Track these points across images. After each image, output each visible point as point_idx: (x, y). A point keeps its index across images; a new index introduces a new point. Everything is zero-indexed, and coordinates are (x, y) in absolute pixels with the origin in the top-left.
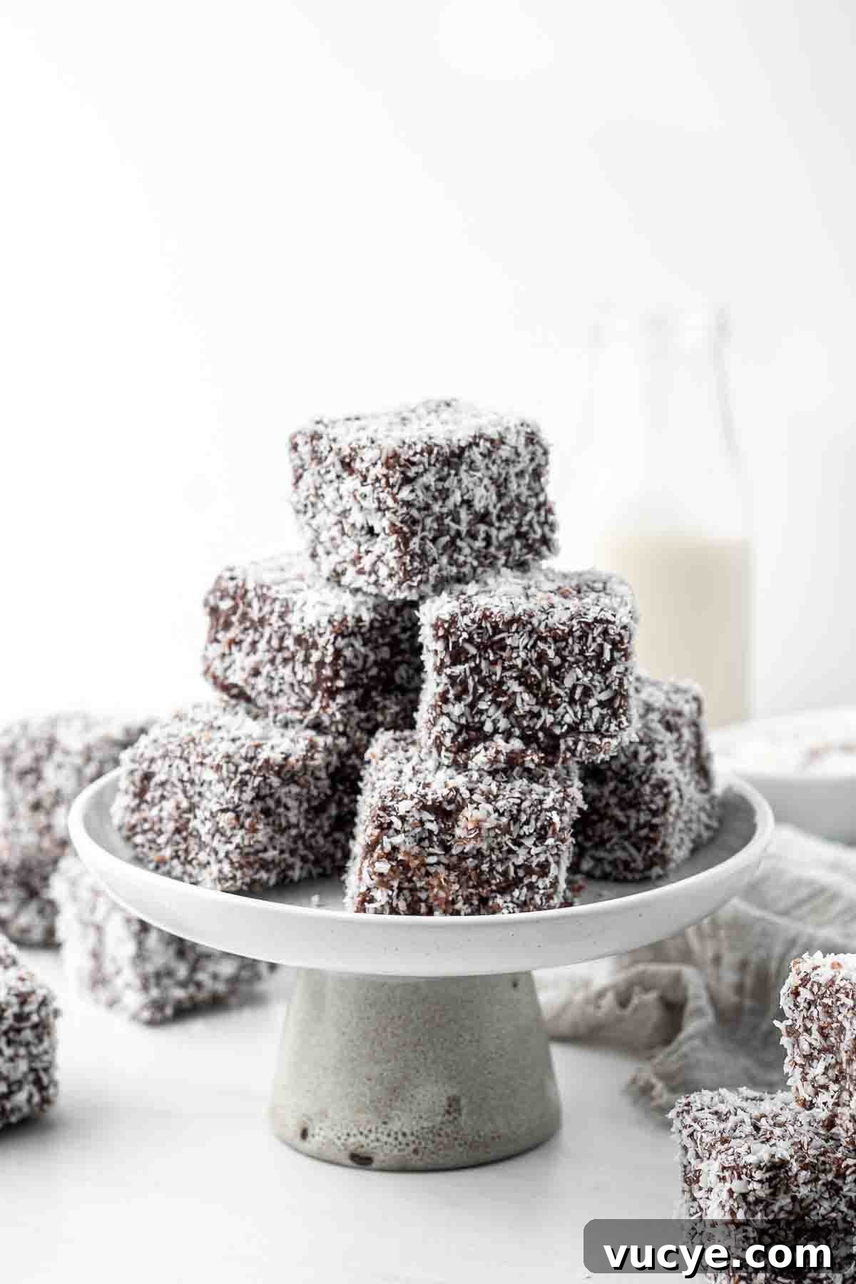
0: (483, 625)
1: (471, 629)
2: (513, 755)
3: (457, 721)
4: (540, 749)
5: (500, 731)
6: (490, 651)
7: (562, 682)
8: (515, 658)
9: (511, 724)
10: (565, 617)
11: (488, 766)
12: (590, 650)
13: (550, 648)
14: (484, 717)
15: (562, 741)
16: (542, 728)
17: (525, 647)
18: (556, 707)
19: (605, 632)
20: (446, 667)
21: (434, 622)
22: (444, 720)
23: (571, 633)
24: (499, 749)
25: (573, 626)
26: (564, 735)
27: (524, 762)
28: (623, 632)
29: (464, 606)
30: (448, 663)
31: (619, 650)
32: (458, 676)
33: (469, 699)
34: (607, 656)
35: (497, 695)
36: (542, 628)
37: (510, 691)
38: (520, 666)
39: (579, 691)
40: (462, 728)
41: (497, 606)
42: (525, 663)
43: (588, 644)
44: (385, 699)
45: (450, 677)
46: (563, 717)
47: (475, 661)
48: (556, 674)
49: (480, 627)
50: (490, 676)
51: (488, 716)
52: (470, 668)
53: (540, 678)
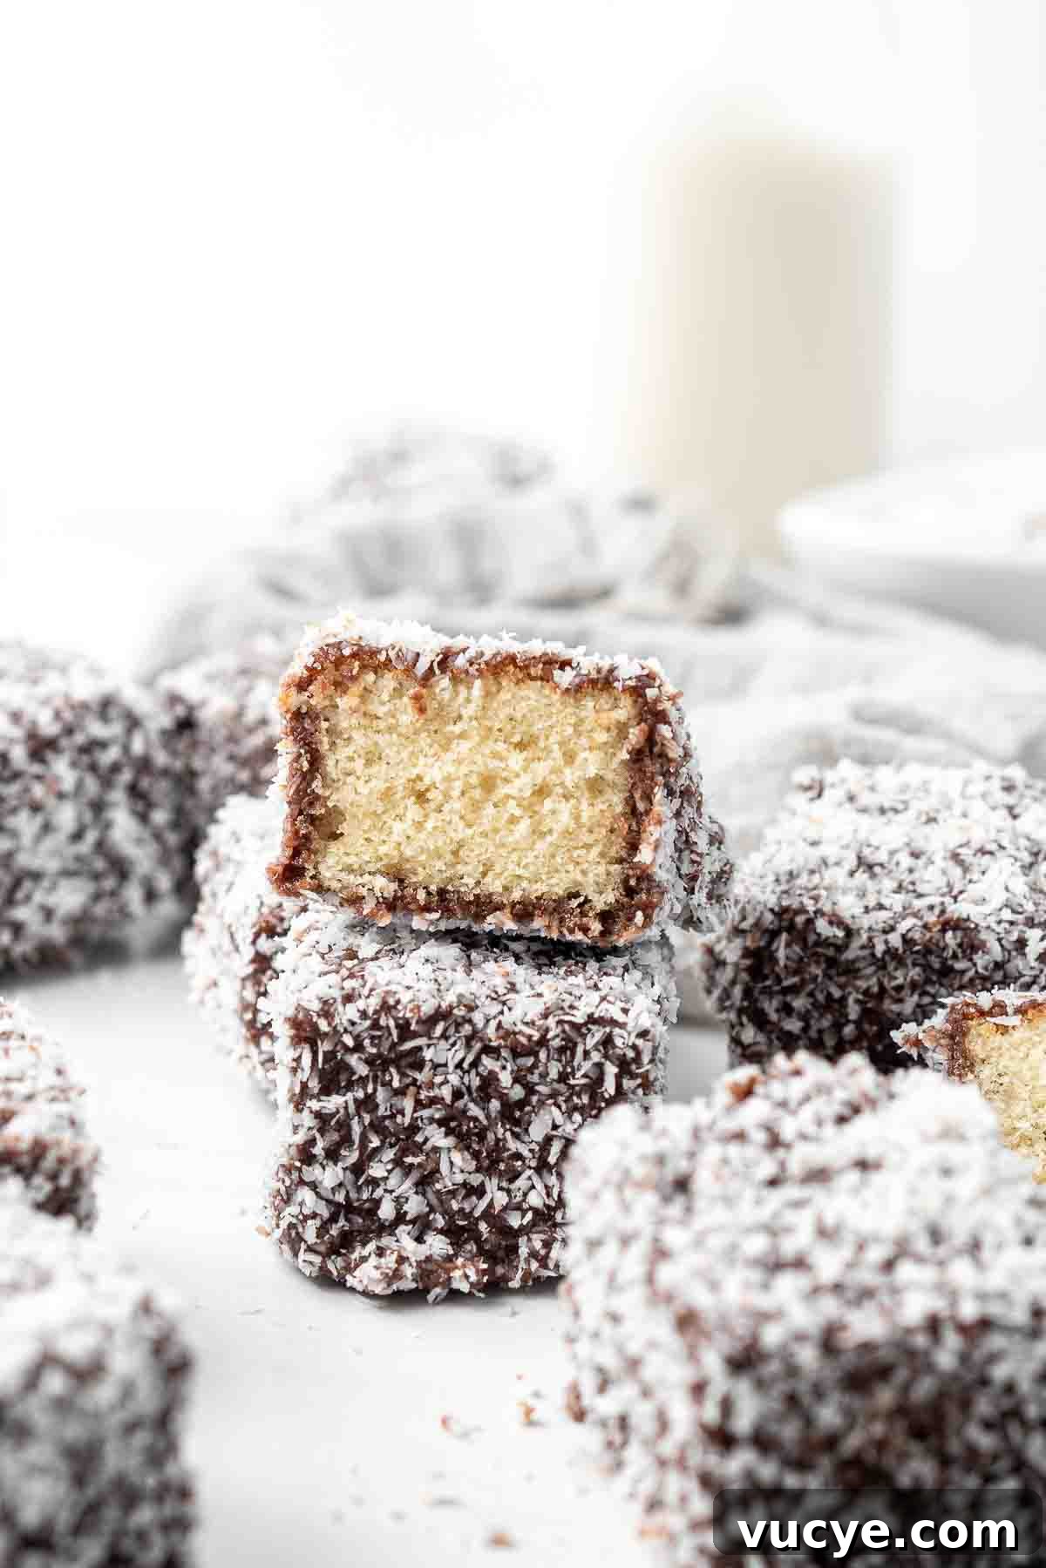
0: (382, 1022)
1: (358, 1029)
2: (429, 1267)
3: (331, 1197)
4: (481, 1252)
5: (408, 1218)
6: (393, 1070)
7: (526, 1130)
8: (442, 1084)
9: (428, 1205)
10: (534, 1009)
11: (383, 1285)
12: (578, 1075)
13: (504, 1068)
14: (379, 1192)
15: (522, 1241)
16: (487, 1215)
17: (459, 1066)
18: (515, 1176)
19: (607, 1042)
20: (312, 1097)
21: (290, 1012)
22: (305, 1194)
23: (543, 1041)
24: (405, 1254)
25: (547, 1030)
26: (524, 1230)
27: (450, 1279)
28: (640, 1042)
29: (349, 984)
30: (316, 1091)
31: (633, 1076)
32: (333, 1115)
33: (352, 1157)
34: (609, 1087)
35: (404, 1152)
36: (491, 1031)
37: (428, 1146)
38: (448, 1100)
39: (556, 1148)
40: (337, 1210)
41: (408, 988)
42: (457, 1095)
43: (575, 1064)
45: (318, 1115)
46: (525, 1195)
47: (365, 1088)
48: (515, 1115)
49: (375, 1025)
50: (393, 1116)
51: (386, 1191)
52: (356, 1100)
53: (485, 1122)
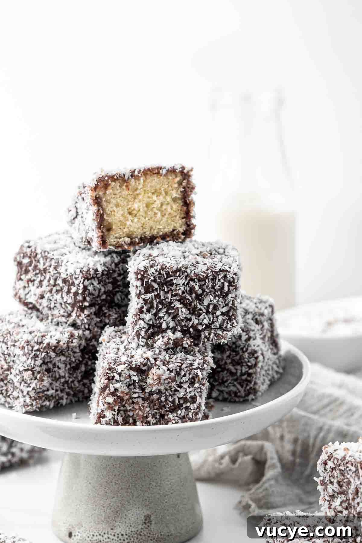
0: (162, 273)
1: (155, 275)
2: (177, 341)
3: (148, 323)
4: (191, 337)
5: (170, 328)
6: (165, 286)
7: (203, 303)
8: (179, 290)
9: (176, 324)
10: (204, 268)
11: (164, 346)
12: (217, 286)
13: (196, 285)
14: (162, 321)
15: (202, 333)
16: (192, 326)
17: (183, 284)
18: (199, 315)
19: (225, 276)
20: (142, 295)
21: (136, 271)
22: (141, 322)
23: (207, 277)
24: (170, 337)
25: (208, 274)
26: (204, 330)
27: (182, 344)
28: (234, 276)
29: (151, 263)
30: (143, 293)
31: (232, 286)
32: (148, 300)
33: (154, 311)
34: (226, 289)
35: (168, 309)
36: (192, 274)
37: (175, 307)
38: (181, 294)
39: (211, 307)
40: (150, 326)
41: (169, 263)
42: (183, 293)
43: (216, 283)
44: (109, 311)
45: (144, 300)
46: (203, 320)
47: (157, 291)
48: (199, 298)
49: (160, 274)
50: (165, 299)
51: (164, 320)
52: (154, 295)
53: (191, 300)
